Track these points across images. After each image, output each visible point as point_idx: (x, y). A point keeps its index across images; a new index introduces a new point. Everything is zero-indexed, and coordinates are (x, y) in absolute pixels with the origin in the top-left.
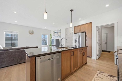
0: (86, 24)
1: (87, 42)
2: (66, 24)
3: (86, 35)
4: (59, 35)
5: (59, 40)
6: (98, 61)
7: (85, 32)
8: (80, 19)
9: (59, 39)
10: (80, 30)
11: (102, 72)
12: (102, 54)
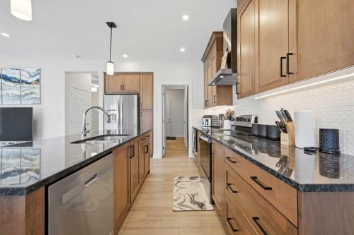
0: (139, 73)
1: (141, 118)
2: (74, 56)
3: (141, 101)
4: (32, 93)
5: (34, 111)
6: (165, 159)
7: (138, 95)
8: (125, 56)
9: (31, 109)
10: (123, 87)
11: (180, 178)
12: (167, 144)
